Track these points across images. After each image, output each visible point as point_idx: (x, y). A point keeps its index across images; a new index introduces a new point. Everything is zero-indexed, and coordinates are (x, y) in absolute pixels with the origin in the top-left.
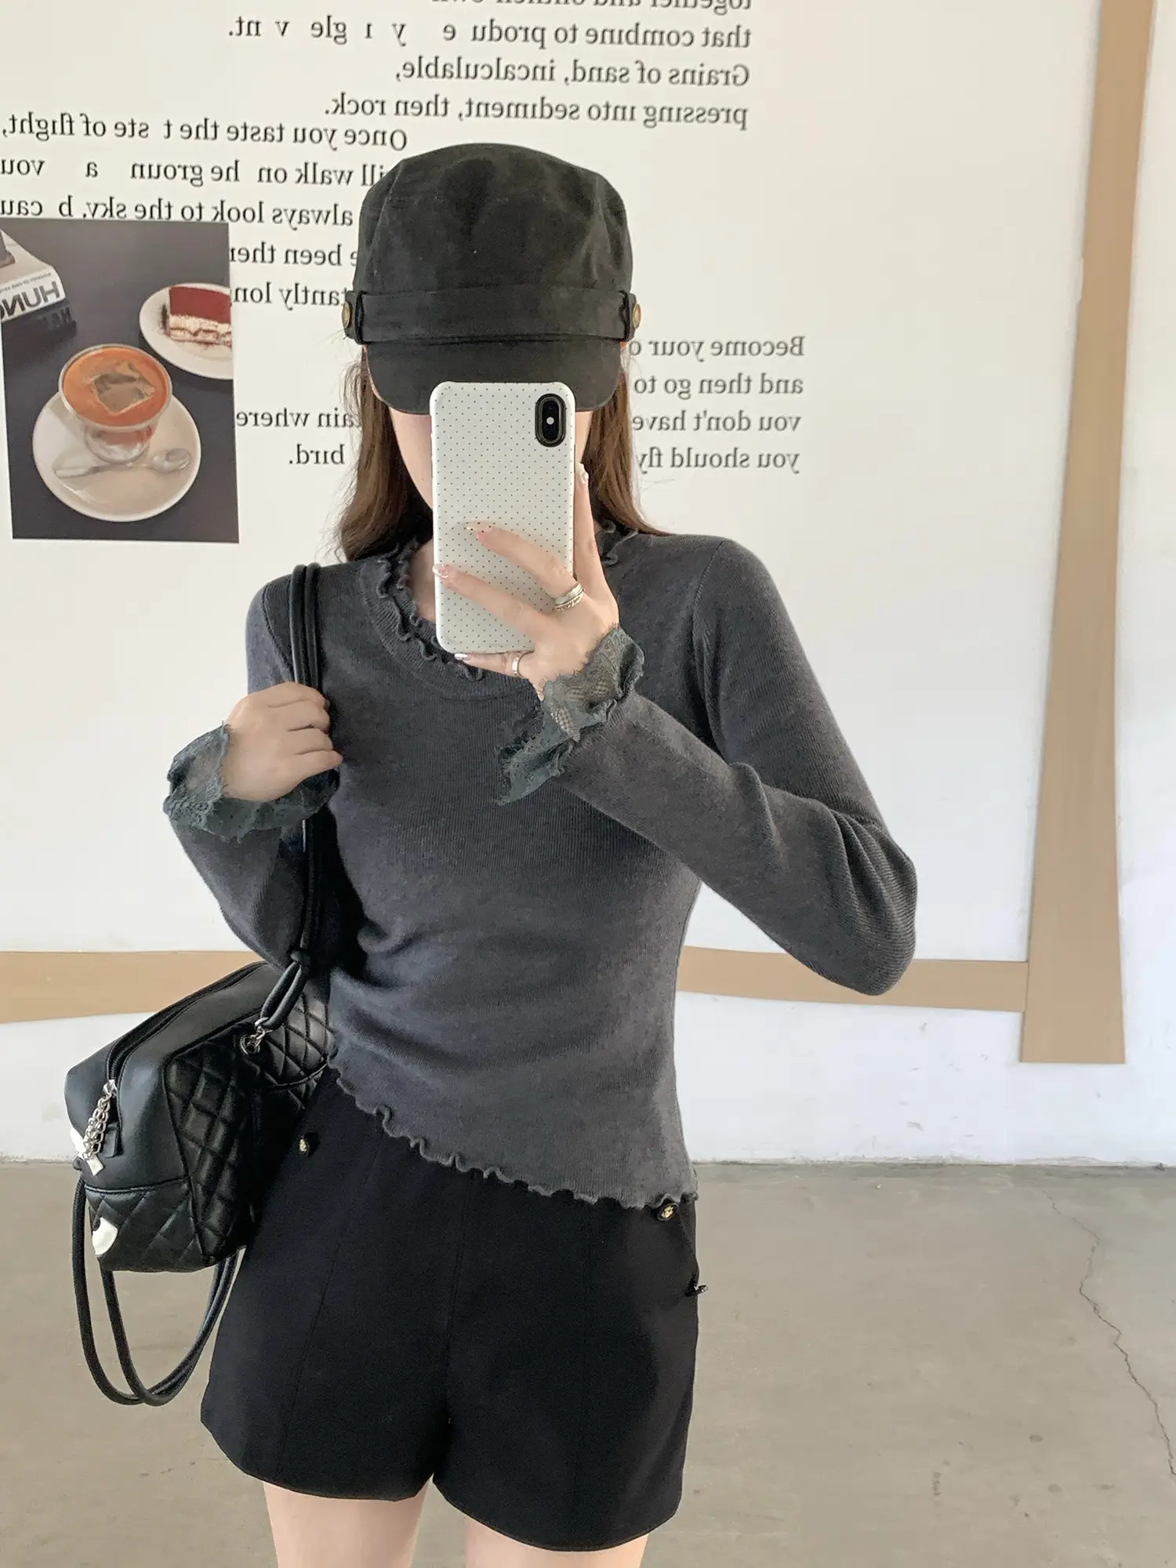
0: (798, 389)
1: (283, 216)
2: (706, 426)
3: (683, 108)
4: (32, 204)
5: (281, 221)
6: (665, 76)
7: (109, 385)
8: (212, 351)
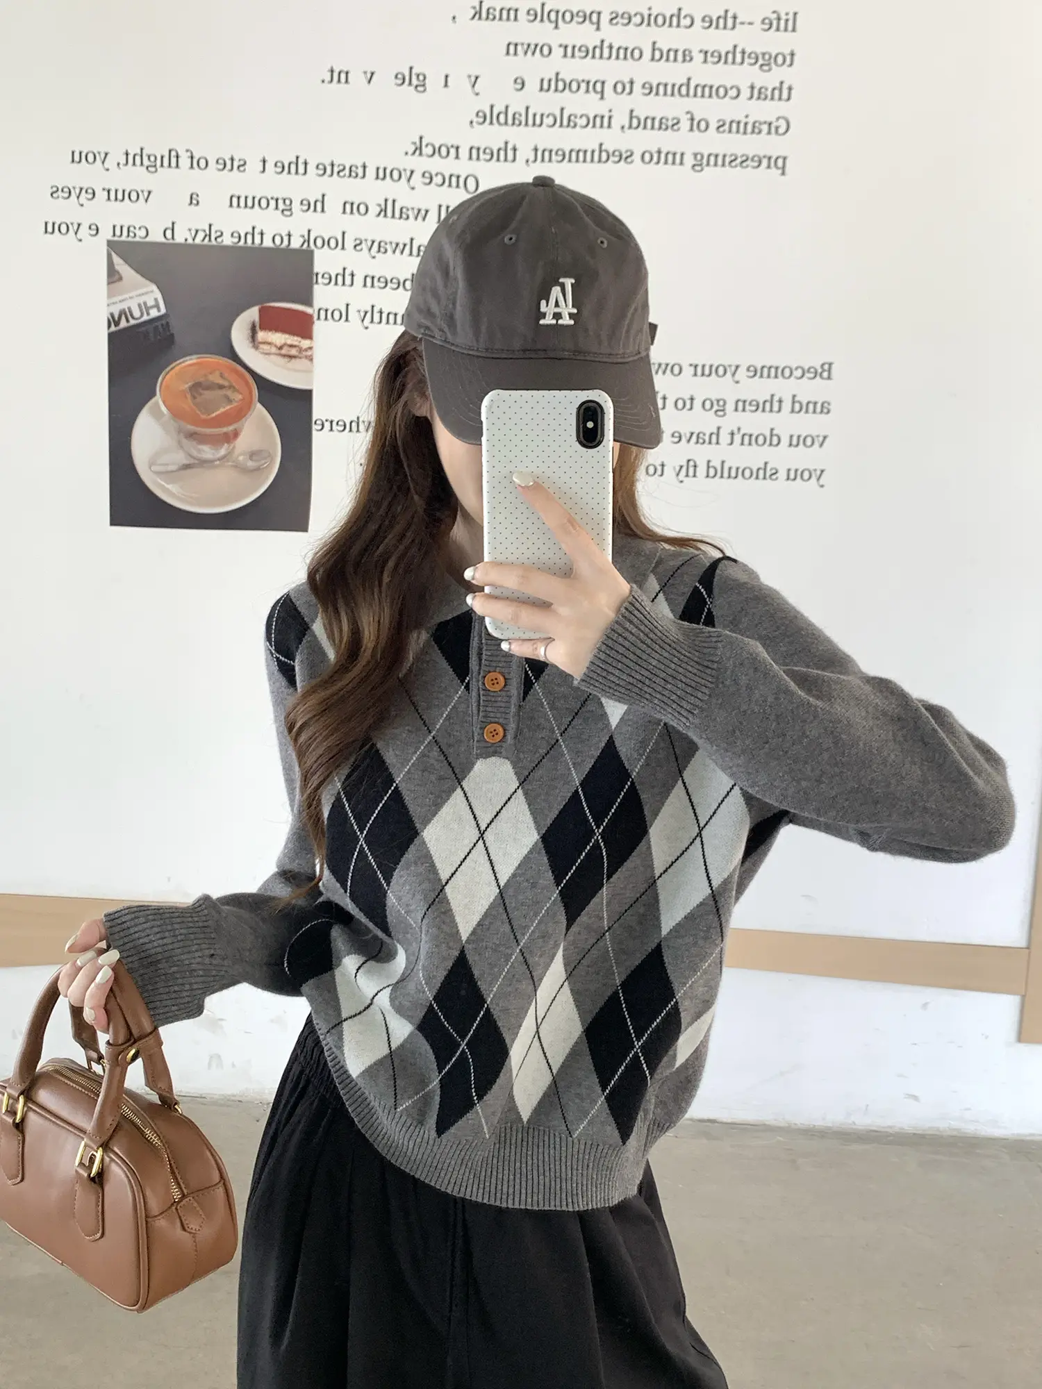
0: (825, 410)
1: (363, 245)
2: (740, 441)
3: (729, 153)
4: (140, 228)
5: (361, 250)
6: (713, 125)
7: (202, 391)
8: (295, 363)
